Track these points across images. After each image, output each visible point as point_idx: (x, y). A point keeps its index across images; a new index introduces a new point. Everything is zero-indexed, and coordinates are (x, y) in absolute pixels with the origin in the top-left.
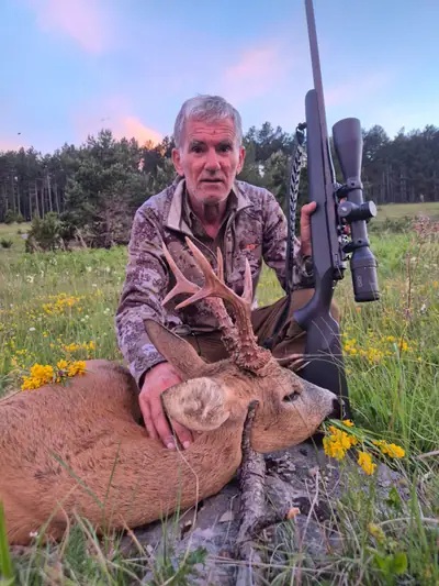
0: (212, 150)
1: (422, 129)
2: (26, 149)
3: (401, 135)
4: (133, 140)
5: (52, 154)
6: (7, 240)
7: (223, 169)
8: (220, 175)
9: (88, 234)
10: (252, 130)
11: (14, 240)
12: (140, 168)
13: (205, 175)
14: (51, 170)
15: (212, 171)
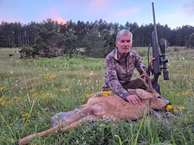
0: (126, 42)
1: (149, 24)
2: (17, 22)
3: (142, 26)
4: (56, 21)
5: (27, 24)
6: (11, 54)
7: (128, 46)
8: (127, 47)
9: (42, 53)
10: (96, 21)
11: (14, 54)
12: (58, 31)
13: (124, 47)
14: (26, 30)
15: (126, 46)
